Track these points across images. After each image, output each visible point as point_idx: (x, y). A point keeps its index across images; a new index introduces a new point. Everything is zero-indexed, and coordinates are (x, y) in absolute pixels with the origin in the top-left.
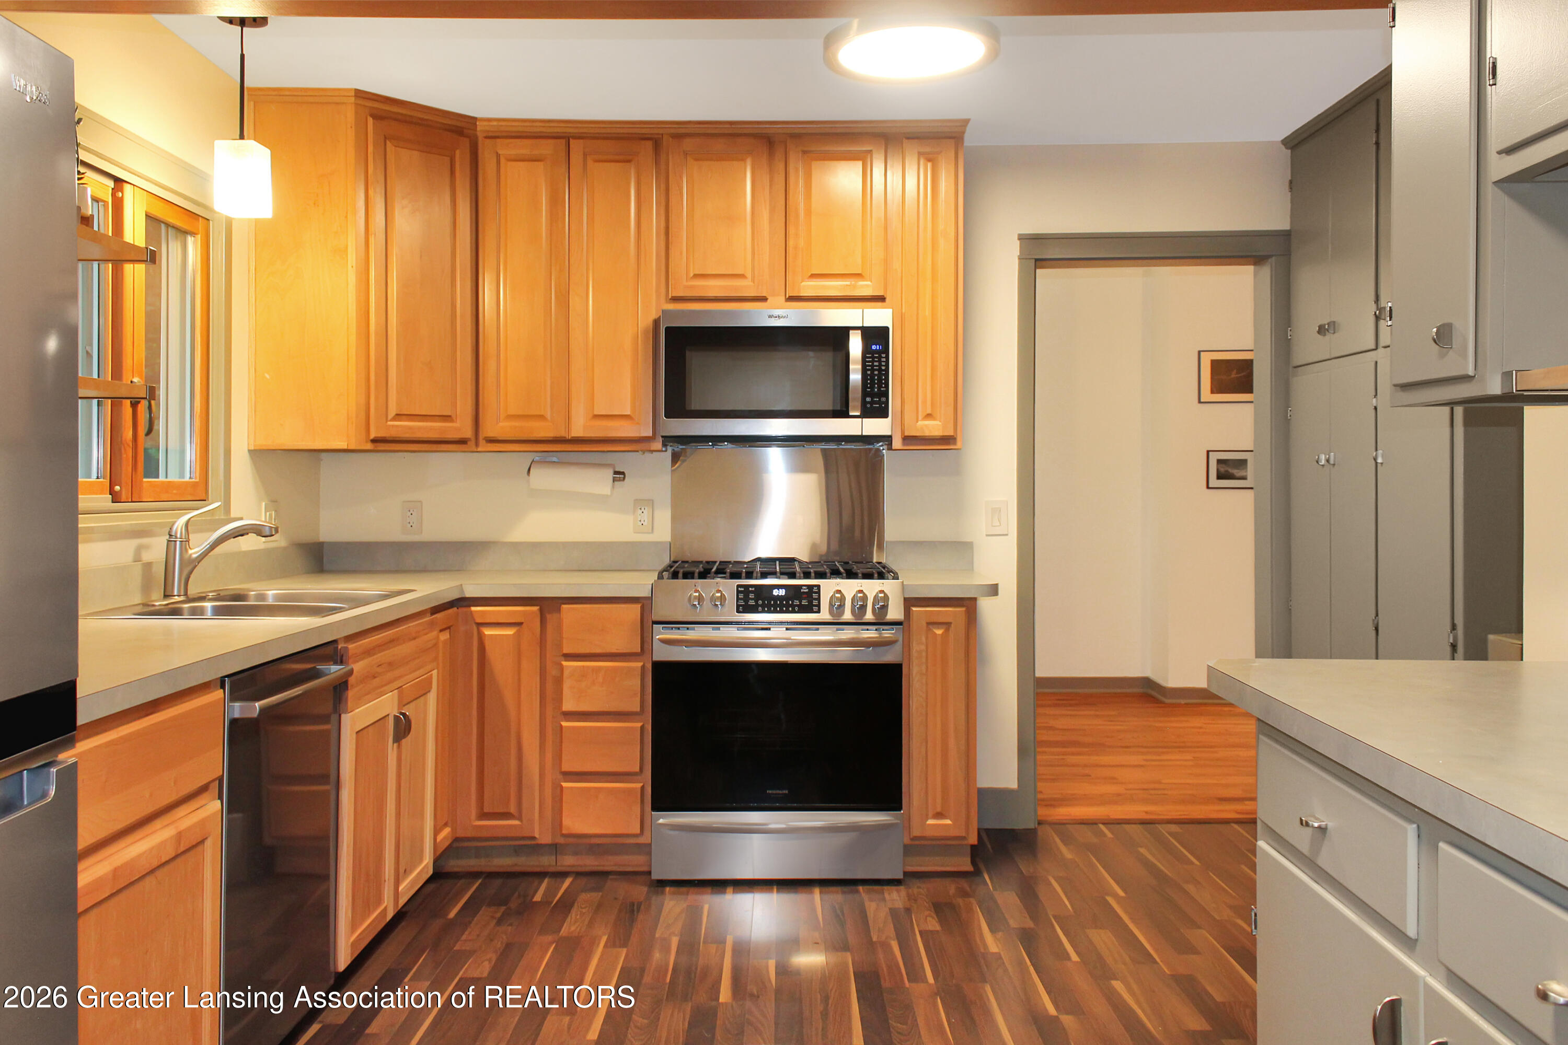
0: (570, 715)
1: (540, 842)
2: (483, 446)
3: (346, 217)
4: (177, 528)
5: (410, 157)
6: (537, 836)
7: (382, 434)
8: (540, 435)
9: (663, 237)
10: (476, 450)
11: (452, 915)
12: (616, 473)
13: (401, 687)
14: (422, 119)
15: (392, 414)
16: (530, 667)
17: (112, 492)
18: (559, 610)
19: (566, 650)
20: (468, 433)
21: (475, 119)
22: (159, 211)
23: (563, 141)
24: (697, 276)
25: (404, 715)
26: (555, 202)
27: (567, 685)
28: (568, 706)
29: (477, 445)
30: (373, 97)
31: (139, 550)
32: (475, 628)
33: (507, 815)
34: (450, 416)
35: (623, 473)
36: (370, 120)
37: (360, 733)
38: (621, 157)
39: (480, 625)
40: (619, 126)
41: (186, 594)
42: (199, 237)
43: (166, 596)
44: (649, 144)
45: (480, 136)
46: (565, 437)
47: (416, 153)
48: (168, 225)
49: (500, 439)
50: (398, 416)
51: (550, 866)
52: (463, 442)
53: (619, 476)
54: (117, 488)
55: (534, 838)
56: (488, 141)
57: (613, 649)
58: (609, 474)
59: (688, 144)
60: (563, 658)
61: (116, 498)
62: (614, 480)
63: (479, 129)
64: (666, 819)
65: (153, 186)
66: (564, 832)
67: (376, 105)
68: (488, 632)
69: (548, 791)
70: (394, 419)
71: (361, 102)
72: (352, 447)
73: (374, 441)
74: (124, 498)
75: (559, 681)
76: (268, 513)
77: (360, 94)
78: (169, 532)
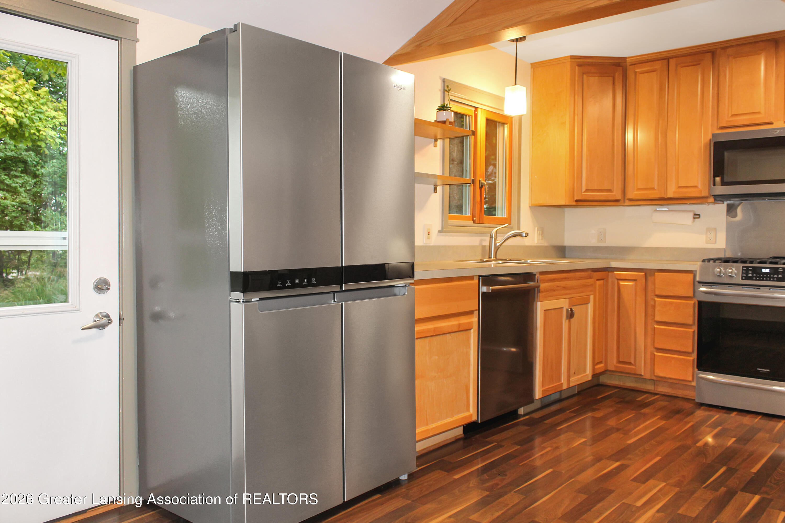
0: (659, 323)
1: (644, 377)
2: (627, 203)
3: (566, 109)
4: (493, 233)
5: (593, 80)
6: (643, 374)
7: (580, 198)
8: (652, 197)
9: (716, 98)
10: (623, 204)
11: (599, 397)
12: (695, 214)
13: (571, 298)
14: (600, 62)
15: (584, 190)
16: (640, 299)
17: (473, 220)
18: (654, 275)
19: (657, 293)
20: (619, 197)
21: (625, 58)
22: (491, 117)
23: (666, 60)
24: (733, 115)
25: (571, 309)
26: (661, 89)
27: (657, 308)
28: (657, 318)
29: (624, 202)
30: (580, 57)
31: (481, 241)
32: (616, 281)
33: (630, 363)
34: (611, 190)
35: (699, 215)
36: (577, 67)
37: (547, 311)
38: (695, 63)
39: (618, 279)
40: (694, 48)
41: (496, 257)
42: (508, 124)
43: (489, 258)
44: (709, 55)
45: (628, 64)
46: (664, 197)
47: (597, 78)
48: (499, 123)
49: (634, 199)
50: (587, 190)
51: (651, 390)
52: (617, 201)
53: (697, 216)
54: (475, 219)
55: (641, 375)
56: (630, 66)
57: (680, 294)
58: (691, 215)
59: (730, 51)
60: (656, 297)
61: (474, 222)
62: (694, 218)
63: (627, 62)
64: (703, 375)
65: (489, 108)
66: (655, 374)
67: (581, 60)
68: (622, 283)
69: (648, 355)
70: (585, 192)
71: (573, 60)
72: (567, 204)
73: (577, 201)
74: (477, 222)
75: (654, 307)
76: (538, 232)
77: (573, 57)
78: (491, 235)
